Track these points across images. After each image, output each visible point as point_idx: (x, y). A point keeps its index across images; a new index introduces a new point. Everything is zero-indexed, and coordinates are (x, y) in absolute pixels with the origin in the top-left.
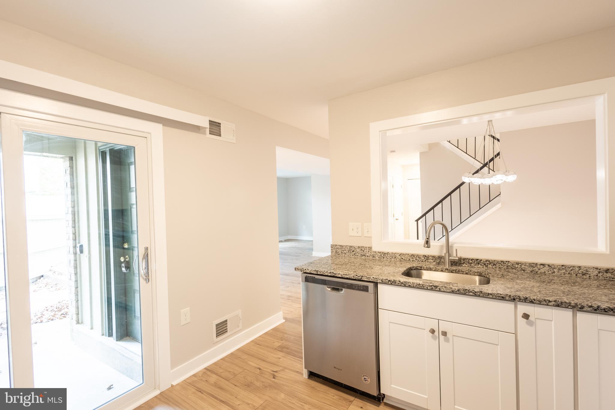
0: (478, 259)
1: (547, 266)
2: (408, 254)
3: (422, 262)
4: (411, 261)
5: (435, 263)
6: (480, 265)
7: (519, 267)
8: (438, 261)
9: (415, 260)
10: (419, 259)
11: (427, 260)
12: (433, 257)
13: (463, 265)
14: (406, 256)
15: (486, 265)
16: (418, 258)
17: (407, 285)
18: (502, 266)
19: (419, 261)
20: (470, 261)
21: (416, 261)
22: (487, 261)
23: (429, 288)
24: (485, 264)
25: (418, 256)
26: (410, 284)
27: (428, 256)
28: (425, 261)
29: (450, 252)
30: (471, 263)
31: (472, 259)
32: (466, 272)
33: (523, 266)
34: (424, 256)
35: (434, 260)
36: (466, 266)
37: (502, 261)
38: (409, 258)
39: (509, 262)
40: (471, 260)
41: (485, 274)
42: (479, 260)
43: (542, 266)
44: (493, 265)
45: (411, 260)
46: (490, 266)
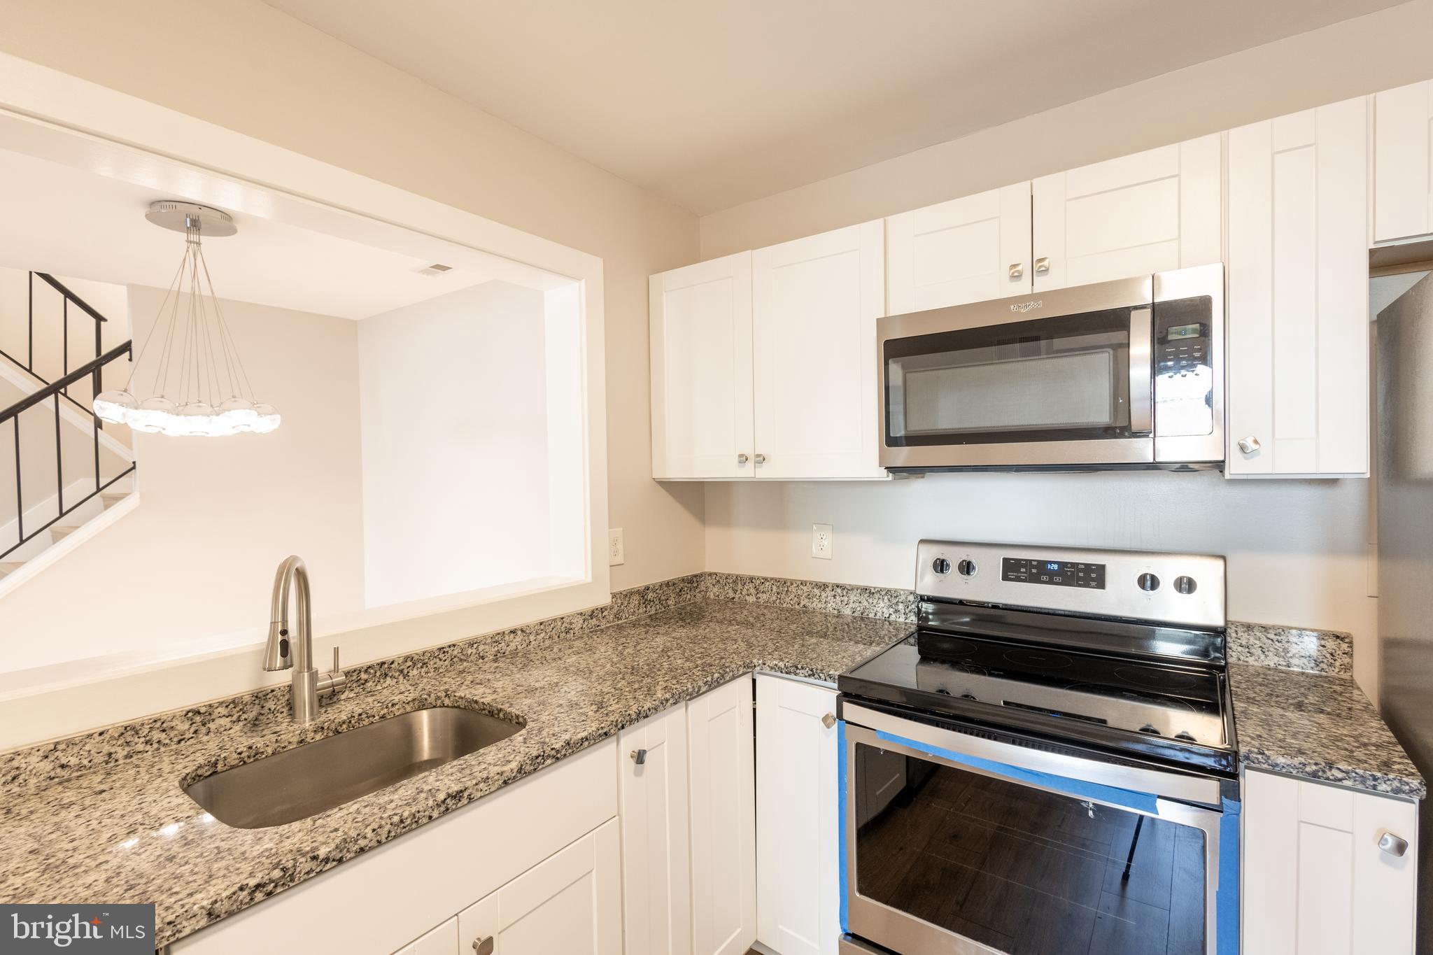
0: (383, 663)
1: (519, 632)
2: (101, 734)
3: (179, 742)
4: (121, 762)
5: (241, 724)
6: (388, 678)
7: (474, 651)
8: (251, 715)
9: (140, 747)
10: (163, 736)
11: (204, 725)
12: (232, 706)
13: (343, 697)
14: (87, 748)
15: (405, 672)
16: (156, 735)
18: (442, 663)
19: (167, 741)
20: (364, 676)
21: (148, 747)
22: (406, 659)
24: (401, 671)
25: (159, 724)
27: (210, 706)
28: (196, 732)
29: (314, 666)
30: (366, 681)
31: (370, 667)
33: (481, 647)
34: (190, 714)
35: (235, 718)
36: (352, 695)
37: (440, 649)
38: (106, 749)
39: (454, 645)
40: (366, 671)
42: (386, 666)
43: (512, 635)
44: (422, 667)
45: (121, 753)
46: (415, 672)
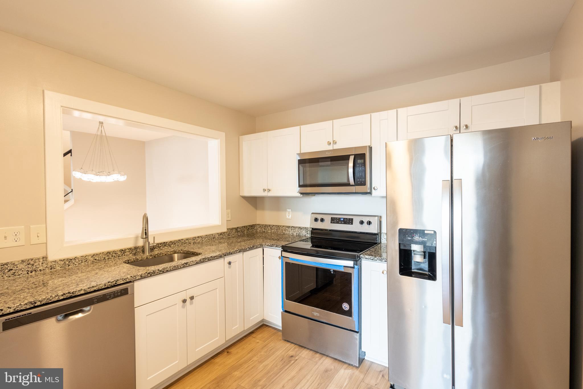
0: (165, 242)
1: (200, 237)
2: (103, 253)
3: (119, 257)
4: (107, 260)
5: (132, 254)
6: (166, 247)
7: (188, 241)
8: (134, 252)
9: (111, 257)
10: (115, 255)
11: (124, 253)
12: (130, 249)
13: (155, 250)
14: (100, 256)
15: (170, 245)
16: (114, 255)
17: (165, 271)
18: (179, 244)
19: (116, 256)
20: (160, 245)
21: (112, 257)
22: (170, 242)
23: (182, 267)
24: (169, 245)
25: (114, 252)
26: (167, 269)
27: (125, 249)
28: (122, 255)
29: (149, 241)
30: (160, 247)
31: (161, 243)
32: (165, 253)
33: (190, 241)
34: (121, 251)
35: (130, 252)
36: (157, 250)
37: (179, 240)
38: (104, 256)
39: (183, 239)
40: (160, 244)
41: (179, 251)
42: (165, 243)
43: (198, 238)
44: (174, 244)
45: (107, 258)
46: (172, 245)
